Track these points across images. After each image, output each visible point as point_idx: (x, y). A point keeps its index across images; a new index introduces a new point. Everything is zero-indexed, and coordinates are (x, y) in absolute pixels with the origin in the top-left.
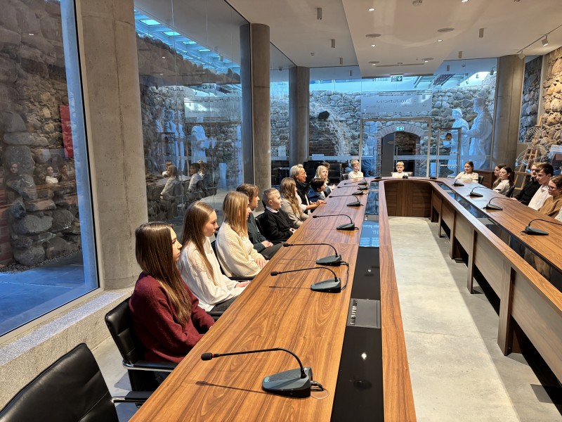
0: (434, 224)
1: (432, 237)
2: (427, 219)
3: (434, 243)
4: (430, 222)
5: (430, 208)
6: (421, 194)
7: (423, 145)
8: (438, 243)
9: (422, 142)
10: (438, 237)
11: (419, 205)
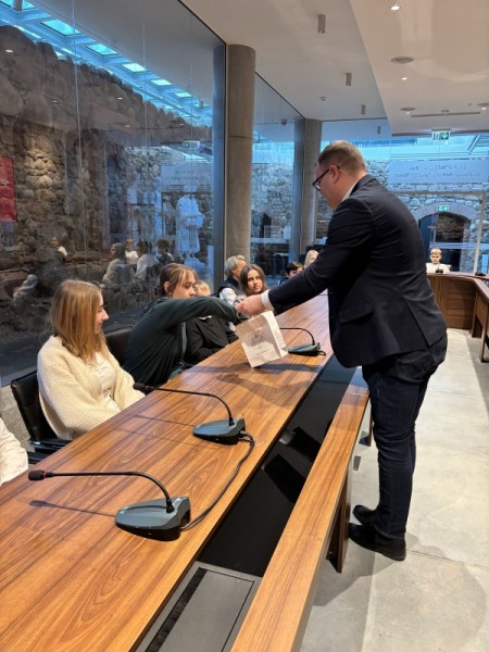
0: (476, 339)
1: (470, 362)
2: (467, 332)
3: (472, 371)
4: (470, 336)
5: (472, 316)
6: (460, 297)
7: (474, 231)
8: (477, 371)
9: (472, 226)
10: (479, 360)
11: (457, 312)
